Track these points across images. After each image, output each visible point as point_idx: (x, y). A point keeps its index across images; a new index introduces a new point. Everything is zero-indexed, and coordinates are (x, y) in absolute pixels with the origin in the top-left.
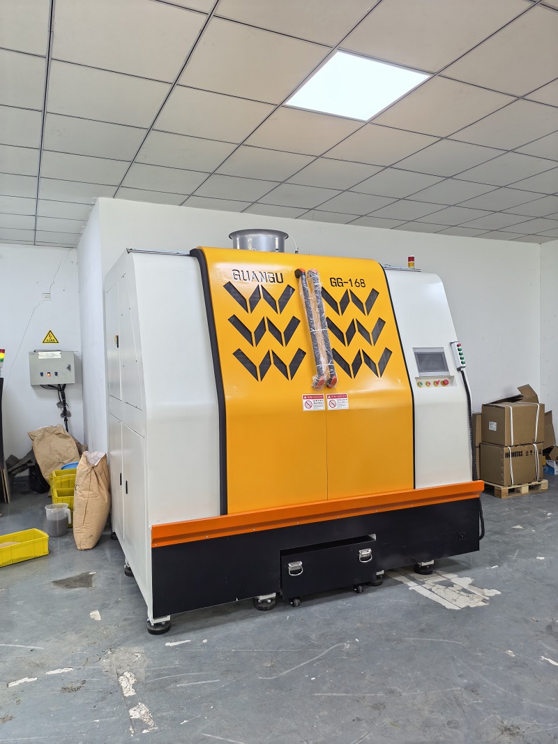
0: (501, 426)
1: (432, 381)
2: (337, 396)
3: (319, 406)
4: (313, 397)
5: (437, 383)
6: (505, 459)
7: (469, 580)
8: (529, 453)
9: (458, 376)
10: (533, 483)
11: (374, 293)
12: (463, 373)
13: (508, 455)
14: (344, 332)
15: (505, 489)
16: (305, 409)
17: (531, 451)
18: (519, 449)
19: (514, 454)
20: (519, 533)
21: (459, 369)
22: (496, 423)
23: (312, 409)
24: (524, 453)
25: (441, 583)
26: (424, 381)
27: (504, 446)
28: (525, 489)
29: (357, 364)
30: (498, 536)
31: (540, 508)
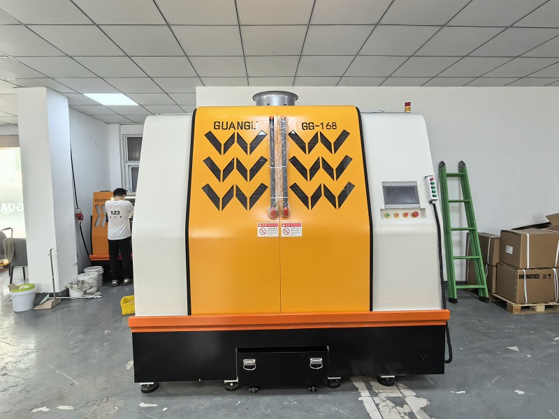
0: (516, 250)
1: (401, 213)
2: (291, 225)
3: (273, 233)
4: (268, 225)
5: (406, 215)
6: (519, 281)
7: (424, 402)
8: (548, 277)
9: (429, 209)
10: (551, 304)
11: (345, 135)
12: (434, 205)
13: (522, 277)
14: (308, 169)
15: (517, 306)
16: (259, 235)
17: (550, 275)
18: (534, 272)
19: (528, 277)
20: (511, 355)
21: (431, 202)
22: (512, 248)
23: (265, 235)
24: (541, 276)
25: (393, 400)
26: (392, 213)
27: (518, 268)
28: (540, 308)
29: (316, 197)
30: (486, 355)
31: (549, 330)
